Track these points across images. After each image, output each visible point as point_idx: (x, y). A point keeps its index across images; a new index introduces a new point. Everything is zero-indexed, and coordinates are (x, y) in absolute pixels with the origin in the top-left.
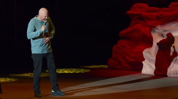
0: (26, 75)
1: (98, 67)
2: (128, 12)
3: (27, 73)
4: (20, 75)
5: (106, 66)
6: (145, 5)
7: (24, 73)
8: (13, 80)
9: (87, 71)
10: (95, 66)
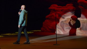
0: (7, 34)
1: (37, 31)
2: (49, 8)
3: (8, 33)
4: (5, 34)
5: (40, 31)
6: (56, 5)
7: (7, 33)
8: (2, 36)
9: (32, 32)
10: (36, 31)
